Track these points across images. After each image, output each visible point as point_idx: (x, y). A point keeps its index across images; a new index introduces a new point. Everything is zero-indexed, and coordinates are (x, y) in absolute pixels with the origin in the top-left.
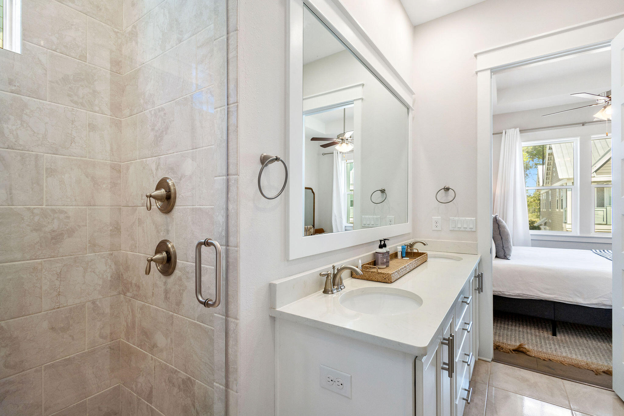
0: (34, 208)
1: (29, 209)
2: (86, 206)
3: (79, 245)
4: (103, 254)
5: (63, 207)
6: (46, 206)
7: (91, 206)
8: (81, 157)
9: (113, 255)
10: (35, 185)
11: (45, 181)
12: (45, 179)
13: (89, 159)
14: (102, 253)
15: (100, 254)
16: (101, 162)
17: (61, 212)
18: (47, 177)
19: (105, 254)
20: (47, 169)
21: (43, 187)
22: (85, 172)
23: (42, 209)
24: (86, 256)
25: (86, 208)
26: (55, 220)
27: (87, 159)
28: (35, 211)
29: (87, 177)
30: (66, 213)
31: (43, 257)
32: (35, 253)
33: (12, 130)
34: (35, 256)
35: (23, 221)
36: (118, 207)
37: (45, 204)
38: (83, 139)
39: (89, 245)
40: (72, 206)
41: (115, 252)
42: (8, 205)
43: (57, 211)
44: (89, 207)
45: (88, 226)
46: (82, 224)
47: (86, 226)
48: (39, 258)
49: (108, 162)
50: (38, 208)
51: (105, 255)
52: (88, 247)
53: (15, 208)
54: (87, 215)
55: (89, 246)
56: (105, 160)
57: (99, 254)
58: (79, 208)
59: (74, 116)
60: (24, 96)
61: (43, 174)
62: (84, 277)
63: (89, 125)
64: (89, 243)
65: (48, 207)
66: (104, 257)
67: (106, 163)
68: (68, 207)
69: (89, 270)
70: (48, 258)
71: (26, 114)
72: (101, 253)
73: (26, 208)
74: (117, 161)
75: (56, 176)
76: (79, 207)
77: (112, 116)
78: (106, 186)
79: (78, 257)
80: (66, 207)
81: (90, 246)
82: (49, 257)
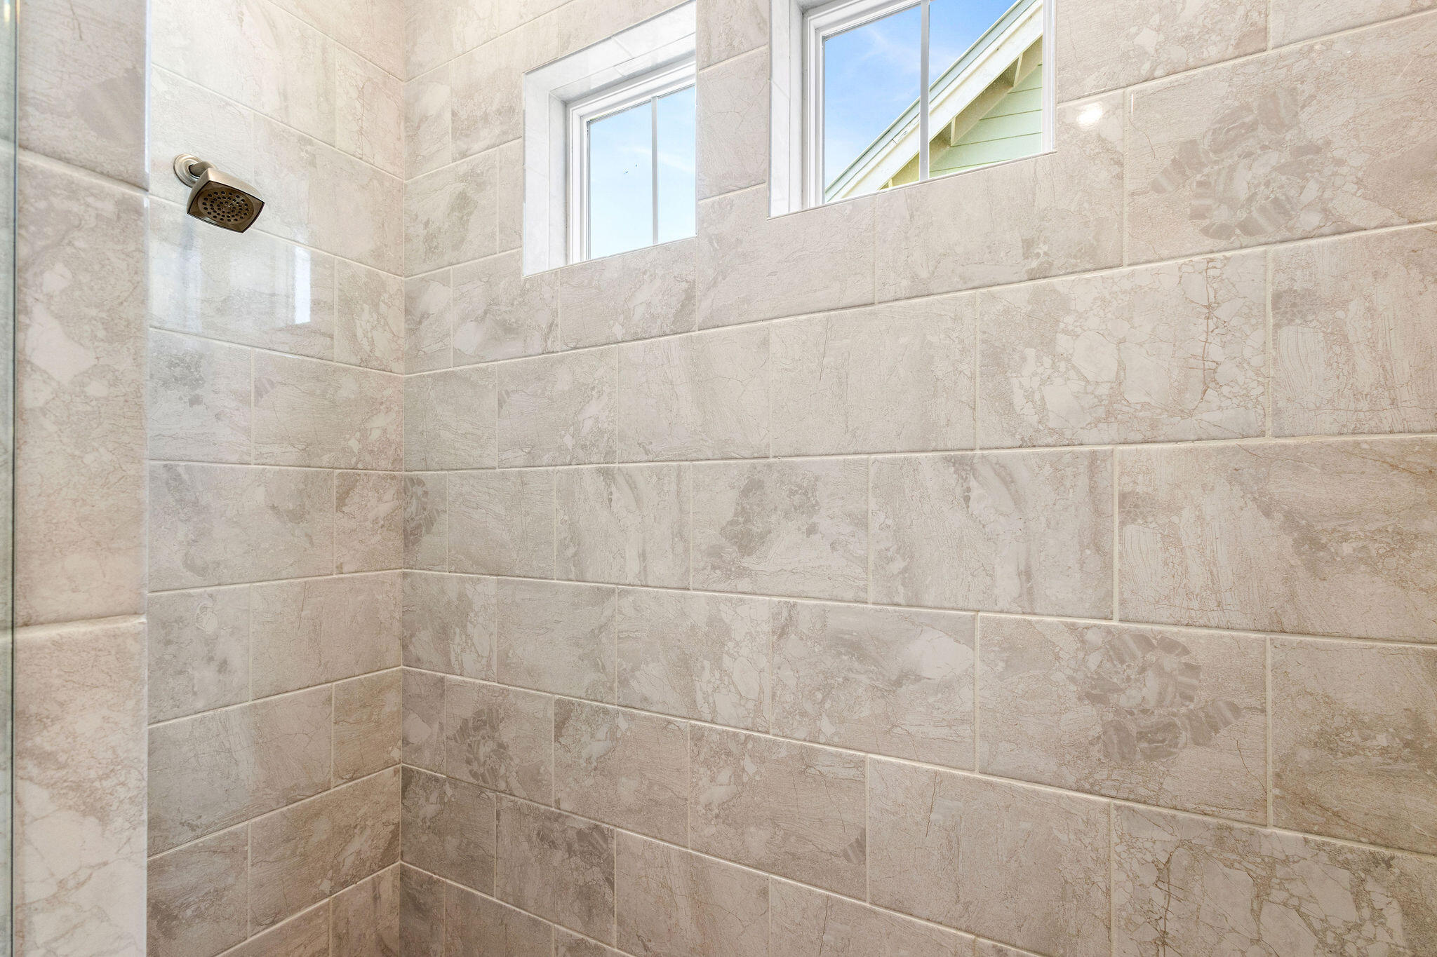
0: (1087, 628)
1: (1073, 628)
2: (1264, 631)
3: (1234, 785)
4: (1342, 847)
5: (1175, 629)
6: (1121, 621)
7: (1283, 632)
8: (1244, 437)
9: (1396, 871)
10: (1088, 552)
11: (1117, 538)
12: (1116, 531)
13: (1274, 441)
14: (1339, 843)
15: (1329, 844)
16: (1329, 445)
17: (1170, 646)
18: (1122, 524)
19: (1352, 851)
20: (1123, 497)
21: (1112, 558)
22: (1256, 495)
23: (1109, 631)
24: (1266, 836)
25: (1265, 641)
26: (1150, 674)
27: (1269, 441)
28: (1090, 636)
29: (1267, 514)
30: (1186, 651)
31: (1113, 793)
32: (1090, 773)
33: (1030, 390)
34: (1091, 780)
35: (1058, 664)
36: (1419, 647)
37: (1116, 616)
38: (1249, 363)
39: (1277, 791)
40: (1206, 626)
41: (1405, 855)
42: (1024, 613)
43: (1154, 641)
44: (1273, 636)
45: (1269, 711)
46: (1247, 700)
47: (1263, 711)
48: (1103, 791)
49: (1366, 442)
50: (1099, 627)
51: (1350, 856)
52: (1270, 799)
53: (1038, 622)
54: (1269, 668)
55: (1276, 797)
56: (1354, 433)
57: (1324, 844)
58: (1233, 638)
59: (1215, 286)
60: (1060, 279)
61: (1112, 516)
62: (1256, 914)
63: (1277, 298)
64: (1276, 786)
65: (1126, 625)
66: (1346, 865)
67: (1358, 444)
68: (1191, 630)
69: (1277, 895)
70: (1127, 799)
71: (1065, 332)
72: (1333, 841)
73: (1066, 624)
74: (1419, 428)
75: (1150, 519)
76: (1234, 633)
77: (1392, 225)
78: (1354, 550)
79: (1230, 829)
80: (1184, 629)
81: (1283, 798)
82: (1132, 797)
